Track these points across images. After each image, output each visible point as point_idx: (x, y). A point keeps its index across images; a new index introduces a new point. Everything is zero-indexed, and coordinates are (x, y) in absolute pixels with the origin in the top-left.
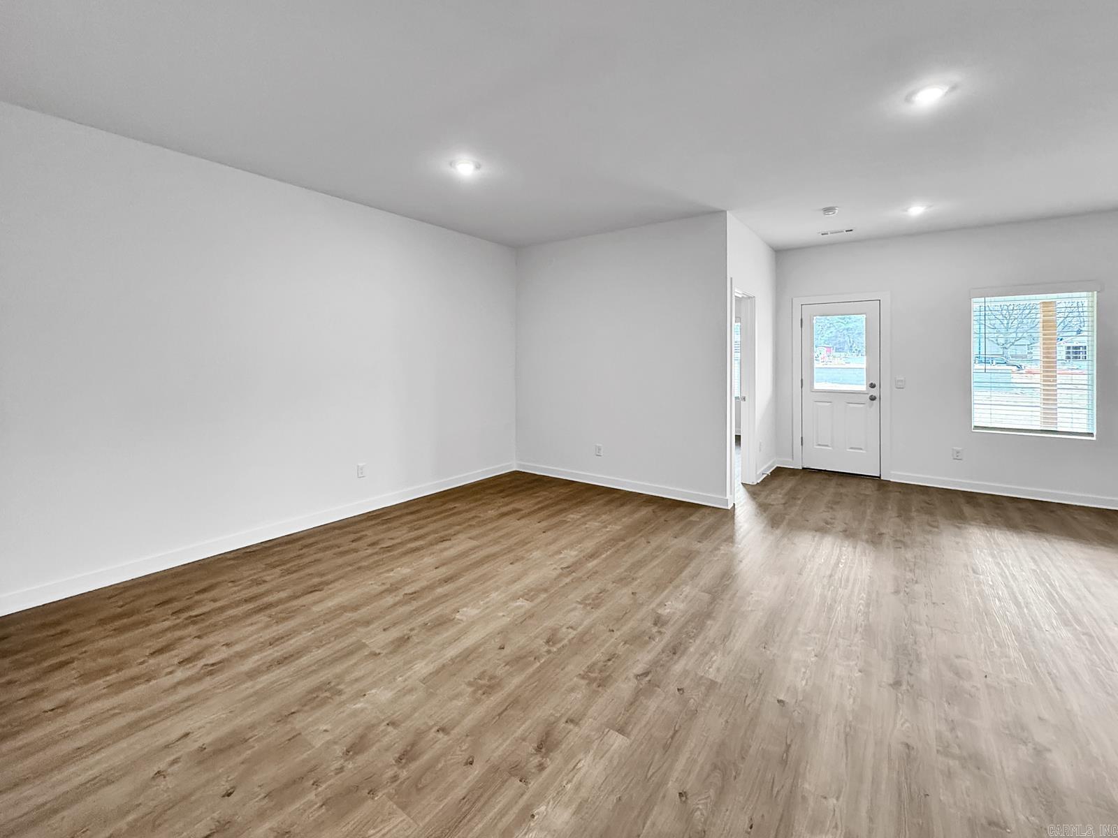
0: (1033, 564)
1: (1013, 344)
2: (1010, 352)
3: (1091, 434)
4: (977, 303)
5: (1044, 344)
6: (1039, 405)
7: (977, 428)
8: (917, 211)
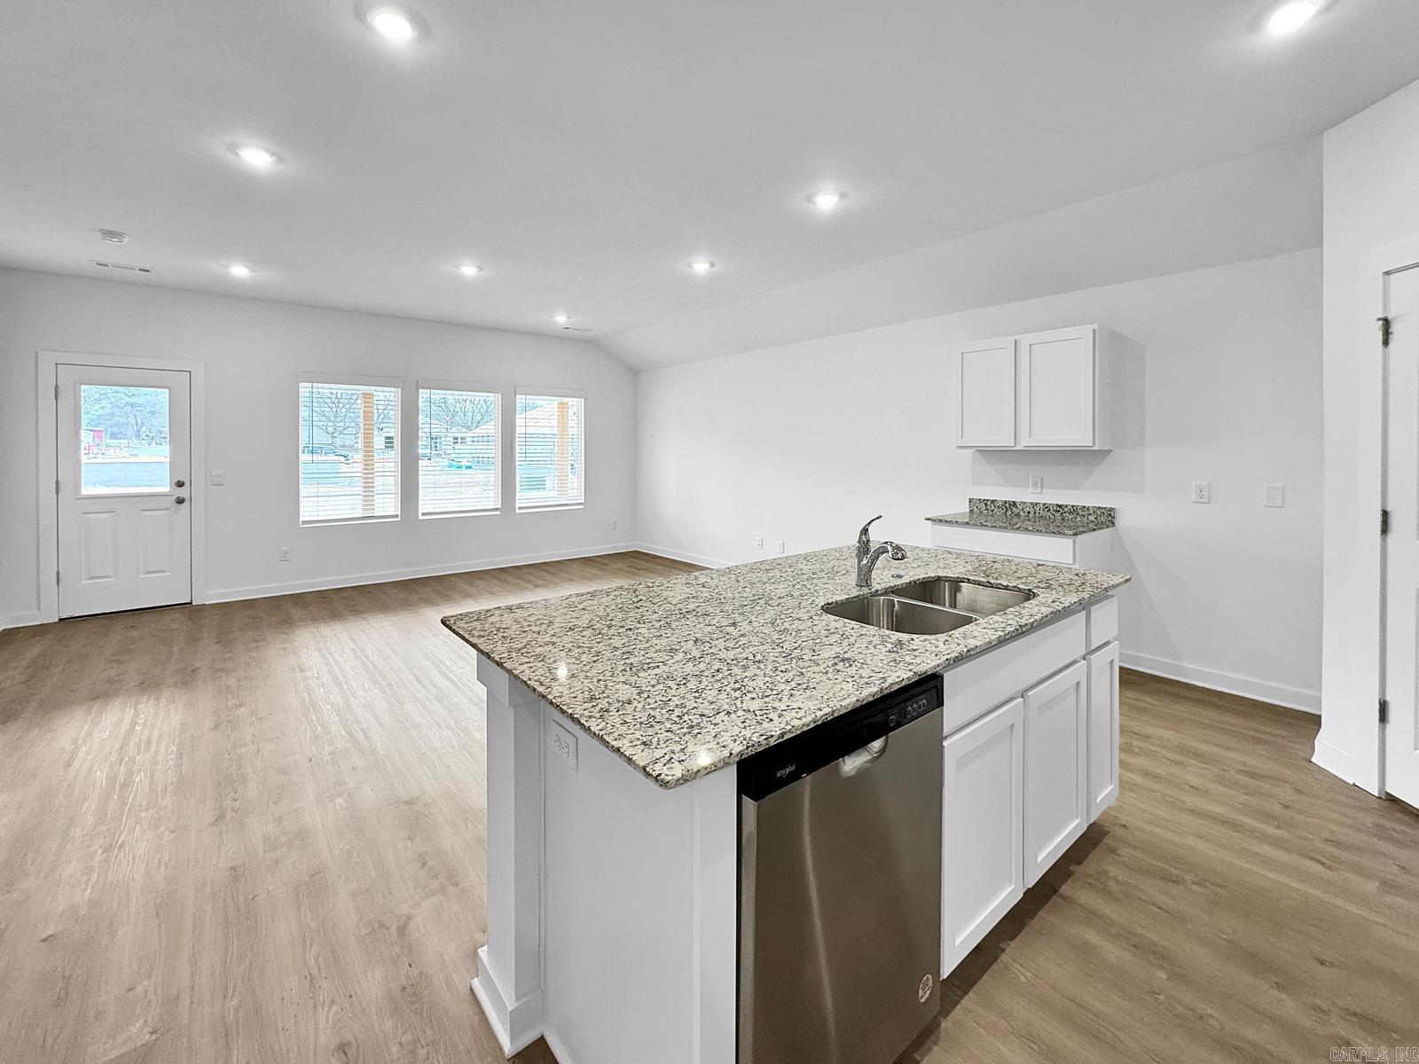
0: (352, 644)
1: (341, 433)
2: (338, 442)
3: (397, 516)
4: (305, 389)
5: (364, 433)
6: (360, 493)
7: (304, 522)
8: (240, 271)
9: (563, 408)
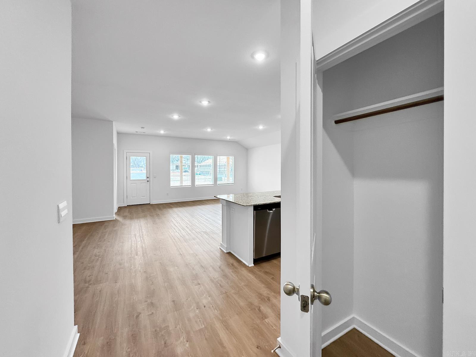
3: (190, 186)
4: (172, 156)
7: (171, 186)
8: (162, 132)
9: (228, 159)
